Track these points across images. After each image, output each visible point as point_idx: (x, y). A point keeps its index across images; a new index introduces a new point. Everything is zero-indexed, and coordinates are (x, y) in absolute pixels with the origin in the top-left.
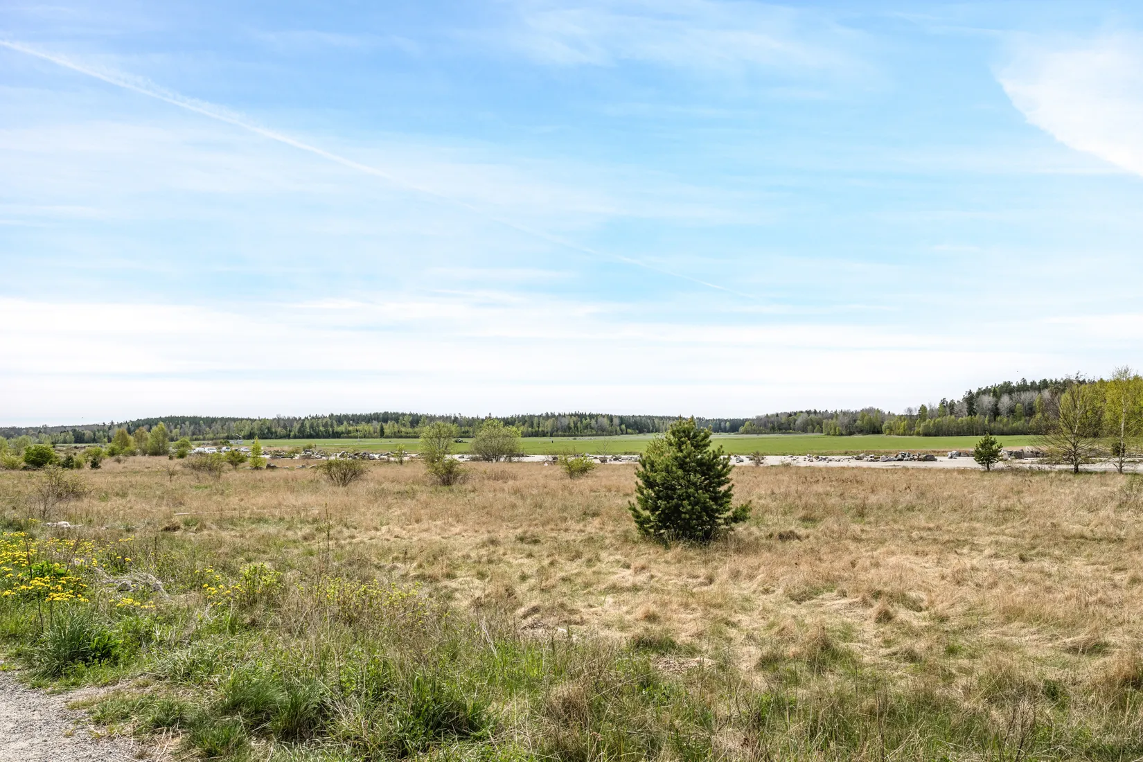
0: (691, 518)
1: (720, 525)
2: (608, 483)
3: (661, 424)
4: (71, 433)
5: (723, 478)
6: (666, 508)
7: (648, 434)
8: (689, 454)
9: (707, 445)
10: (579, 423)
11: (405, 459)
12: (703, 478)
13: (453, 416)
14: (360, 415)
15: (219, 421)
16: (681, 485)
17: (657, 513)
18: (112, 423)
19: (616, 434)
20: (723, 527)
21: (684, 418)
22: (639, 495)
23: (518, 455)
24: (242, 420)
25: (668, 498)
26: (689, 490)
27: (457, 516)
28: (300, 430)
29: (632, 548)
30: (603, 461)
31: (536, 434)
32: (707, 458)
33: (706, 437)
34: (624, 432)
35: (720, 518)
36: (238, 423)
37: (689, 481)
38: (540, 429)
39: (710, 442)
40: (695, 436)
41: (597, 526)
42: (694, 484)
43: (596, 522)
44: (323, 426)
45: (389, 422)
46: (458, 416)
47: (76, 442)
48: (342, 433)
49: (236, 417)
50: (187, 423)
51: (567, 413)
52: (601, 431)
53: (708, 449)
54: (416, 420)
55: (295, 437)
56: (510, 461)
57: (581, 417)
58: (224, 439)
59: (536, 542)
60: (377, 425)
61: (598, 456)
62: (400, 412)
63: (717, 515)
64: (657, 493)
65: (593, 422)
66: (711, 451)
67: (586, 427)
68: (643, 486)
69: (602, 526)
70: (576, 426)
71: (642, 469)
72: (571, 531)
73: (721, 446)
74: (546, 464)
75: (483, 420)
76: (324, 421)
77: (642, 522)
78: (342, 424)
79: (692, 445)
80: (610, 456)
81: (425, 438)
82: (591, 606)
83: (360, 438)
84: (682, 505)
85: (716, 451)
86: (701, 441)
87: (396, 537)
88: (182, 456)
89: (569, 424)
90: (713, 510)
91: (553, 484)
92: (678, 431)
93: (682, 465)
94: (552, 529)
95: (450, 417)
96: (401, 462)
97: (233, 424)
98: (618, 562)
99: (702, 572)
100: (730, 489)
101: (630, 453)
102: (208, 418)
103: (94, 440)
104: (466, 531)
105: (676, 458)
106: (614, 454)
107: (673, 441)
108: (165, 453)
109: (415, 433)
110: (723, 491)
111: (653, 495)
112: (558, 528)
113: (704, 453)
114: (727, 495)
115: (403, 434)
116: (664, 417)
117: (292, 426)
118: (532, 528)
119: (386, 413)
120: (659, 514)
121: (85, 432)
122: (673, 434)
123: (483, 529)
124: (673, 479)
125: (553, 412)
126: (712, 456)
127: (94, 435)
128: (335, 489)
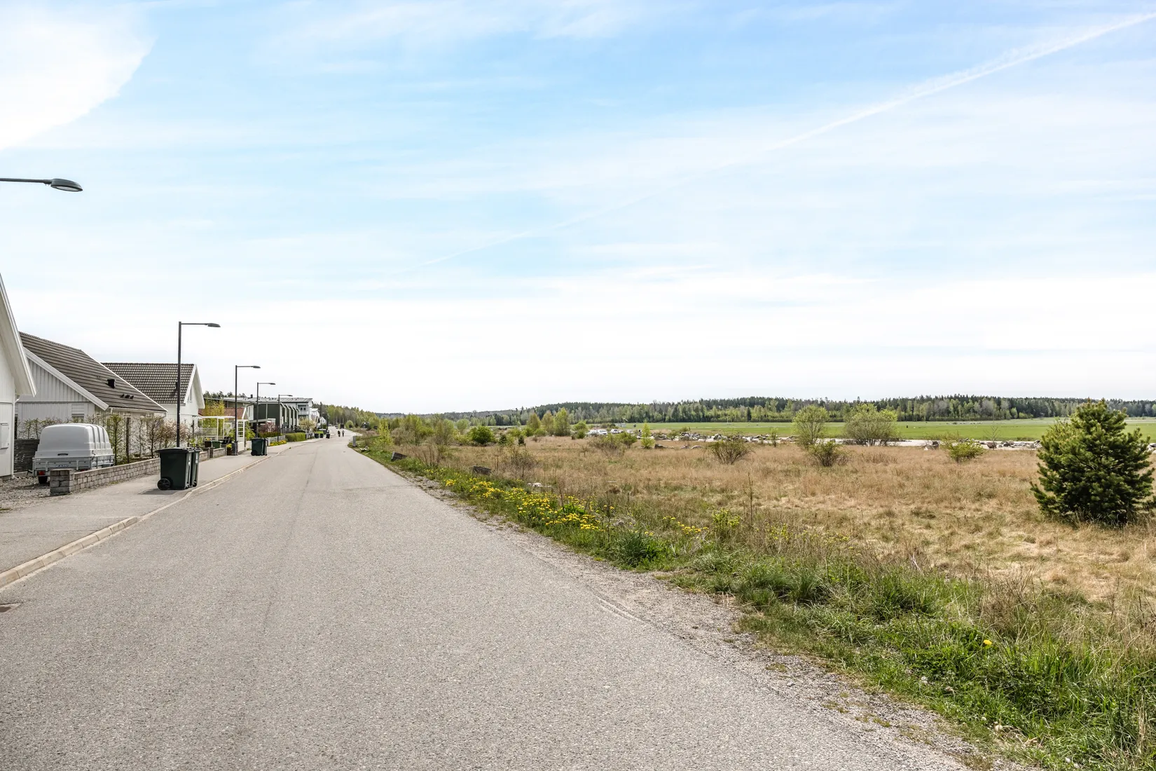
0: (1102, 501)
1: (1138, 509)
2: (1002, 468)
3: (1063, 408)
4: (493, 417)
5: (1141, 462)
6: (1073, 490)
7: (1045, 418)
8: (1099, 437)
9: (1122, 428)
10: (960, 407)
11: (779, 442)
12: (1117, 461)
13: (819, 400)
14: (728, 401)
15: (605, 407)
16: (1090, 467)
17: (1063, 495)
18: (523, 408)
19: (1005, 418)
20: (1141, 512)
21: (1094, 401)
22: (1043, 477)
23: (893, 440)
24: (624, 405)
25: (1075, 480)
26: (1100, 473)
27: (849, 492)
28: (673, 415)
29: (1036, 526)
30: (992, 446)
31: (910, 419)
32: (1122, 440)
33: (1120, 419)
34: (1016, 416)
35: (1138, 503)
36: (621, 408)
37: (1099, 464)
38: (914, 413)
39: (1125, 424)
40: (1106, 419)
41: (995, 506)
42: (1105, 467)
43: (993, 502)
44: (694, 411)
45: (756, 406)
46: (824, 400)
47: (497, 425)
48: (712, 417)
49: (619, 403)
50: (580, 408)
51: (945, 395)
52: (987, 415)
53: (1123, 431)
54: (782, 404)
55: (670, 421)
56: (886, 445)
57: (963, 400)
58: (610, 422)
59: (932, 517)
60: (743, 409)
61: (985, 442)
62: (766, 397)
63: (1134, 499)
64: (1062, 475)
65: (977, 405)
66: (1126, 434)
67: (969, 411)
68: (1047, 468)
69: (999, 506)
70: (955, 409)
71: (1044, 452)
72: (967, 509)
73: (1139, 429)
74: (926, 449)
75: (851, 404)
76: (695, 406)
77: (1045, 503)
78: (711, 408)
79: (1103, 427)
80: (1001, 442)
81: (798, 422)
82: (998, 569)
83: (729, 421)
84: (1092, 487)
85: (1132, 433)
86: (1116, 423)
87: (796, 506)
88: (581, 436)
89: (948, 407)
90: (1129, 494)
91: (938, 468)
92: (1086, 414)
93: (1091, 446)
94: (946, 507)
95: (817, 401)
96: (775, 445)
97: (616, 409)
98: (1021, 537)
99: (1116, 550)
100: (1150, 473)
101: (1024, 439)
102: (596, 404)
103: (510, 423)
104: (860, 504)
105: (1084, 440)
106: (1004, 440)
107: (1080, 425)
108: (567, 434)
109: (782, 417)
110: (1141, 475)
111: (1058, 476)
112: (953, 506)
113: (1118, 436)
114: (1147, 478)
115: (769, 418)
116: (1067, 400)
117: (666, 411)
118: (925, 505)
119: (753, 398)
120: (1065, 495)
121: (503, 416)
122: (1081, 416)
123: (876, 504)
124: (1081, 461)
125: (928, 395)
126: (1127, 438)
127: (510, 419)
128: (726, 466)
